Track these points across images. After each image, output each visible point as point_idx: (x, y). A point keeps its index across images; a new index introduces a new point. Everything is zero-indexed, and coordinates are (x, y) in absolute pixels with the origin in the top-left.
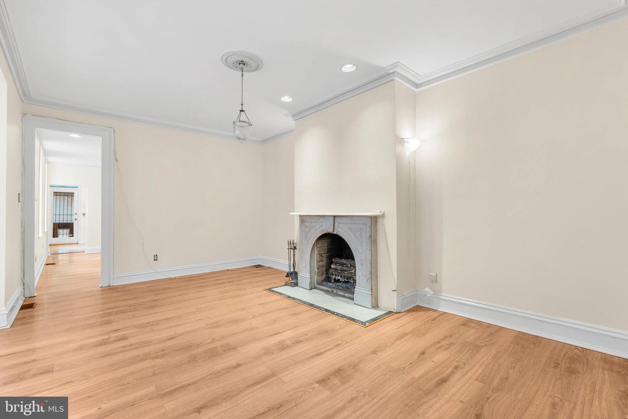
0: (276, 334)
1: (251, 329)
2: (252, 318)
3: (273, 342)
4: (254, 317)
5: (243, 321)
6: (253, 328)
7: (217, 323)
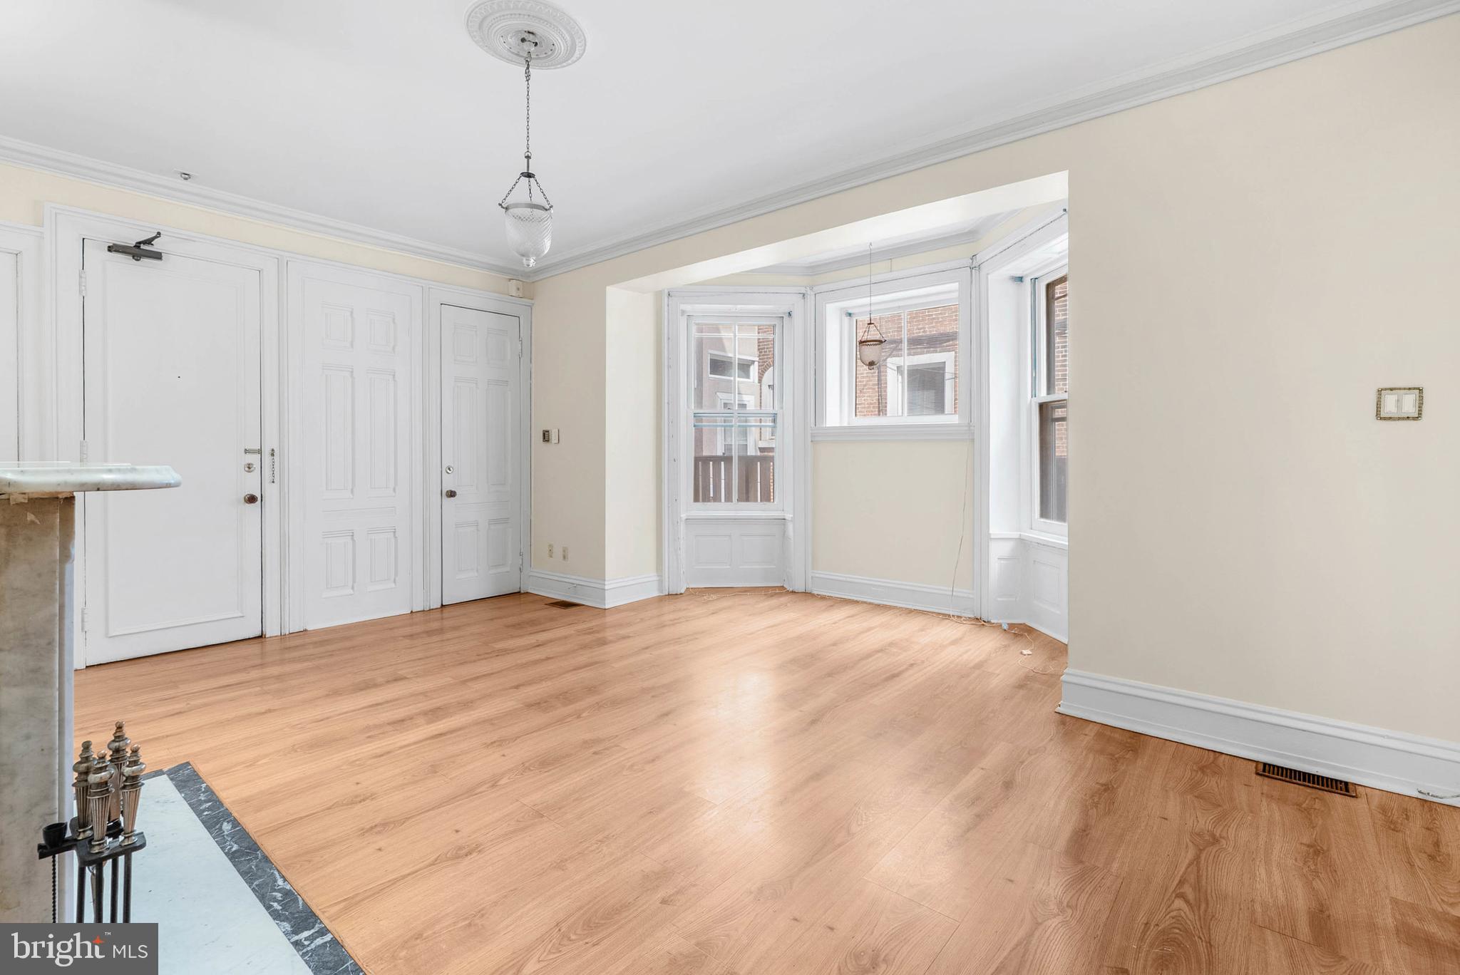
0: (441, 735)
1: (501, 742)
2: (503, 775)
3: (453, 718)
4: (494, 783)
5: (527, 764)
6: (495, 745)
7: (595, 753)
